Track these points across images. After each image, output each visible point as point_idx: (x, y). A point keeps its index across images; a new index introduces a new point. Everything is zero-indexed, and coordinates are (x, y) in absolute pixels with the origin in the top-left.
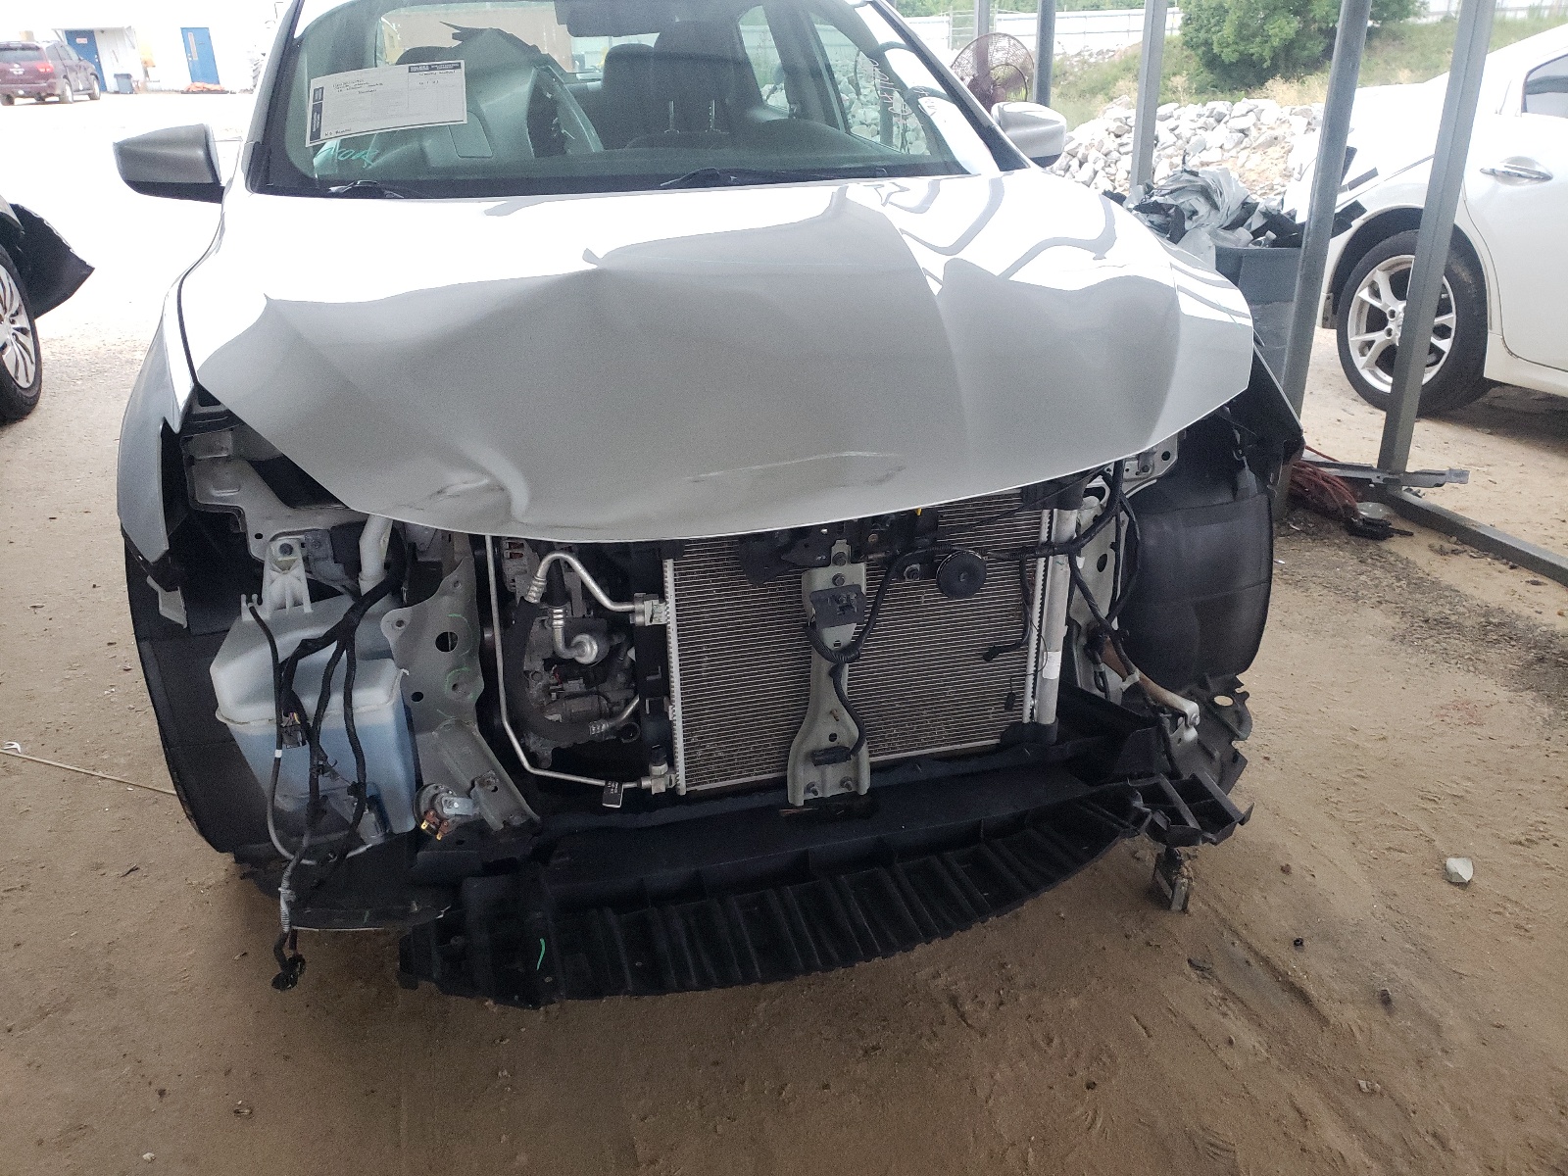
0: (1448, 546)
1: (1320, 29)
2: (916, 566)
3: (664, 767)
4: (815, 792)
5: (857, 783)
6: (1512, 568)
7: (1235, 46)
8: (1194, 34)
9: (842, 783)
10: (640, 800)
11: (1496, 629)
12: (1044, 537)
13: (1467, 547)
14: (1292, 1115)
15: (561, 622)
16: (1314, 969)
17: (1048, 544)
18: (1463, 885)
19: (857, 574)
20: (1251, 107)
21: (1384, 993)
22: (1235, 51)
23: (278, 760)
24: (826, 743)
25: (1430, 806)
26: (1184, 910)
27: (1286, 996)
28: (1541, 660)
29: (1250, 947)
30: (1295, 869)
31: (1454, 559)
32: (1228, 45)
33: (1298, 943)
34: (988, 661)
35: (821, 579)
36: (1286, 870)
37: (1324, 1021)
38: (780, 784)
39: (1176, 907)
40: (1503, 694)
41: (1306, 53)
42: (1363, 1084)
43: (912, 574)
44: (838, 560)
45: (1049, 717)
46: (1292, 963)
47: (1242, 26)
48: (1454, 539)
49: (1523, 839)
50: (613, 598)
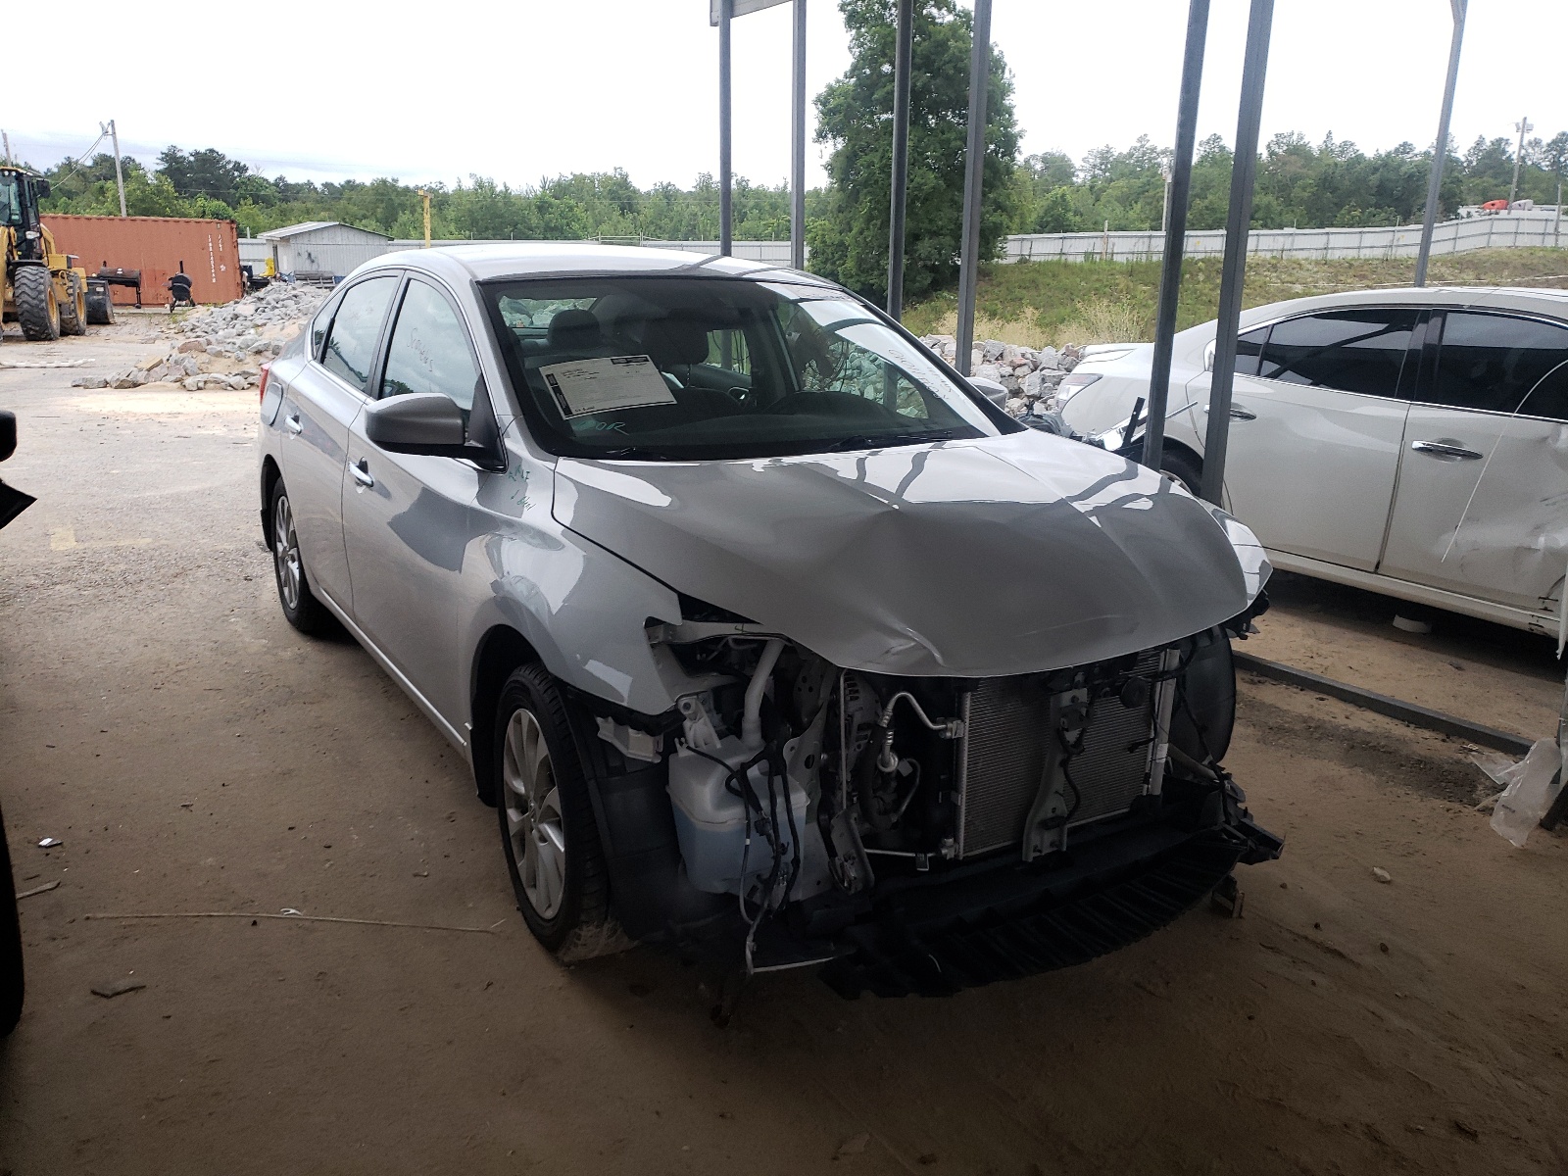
0: (1256, 679)
1: (925, 266)
2: (1108, 689)
3: (951, 840)
4: (1040, 851)
5: (1061, 844)
6: (1301, 690)
7: (857, 278)
8: (822, 266)
9: (1052, 844)
10: (940, 863)
11: (1316, 732)
12: (1161, 668)
13: (1266, 679)
14: (1370, 1015)
15: (890, 741)
16: (1332, 937)
17: (1164, 672)
18: (1389, 882)
19: (1082, 694)
20: (935, 342)
21: (1382, 945)
22: (858, 281)
23: (747, 846)
24: (1050, 815)
25: (1342, 840)
26: (1240, 917)
27: (1329, 955)
28: (1353, 747)
29: (1291, 932)
30: (1289, 886)
31: (1261, 686)
32: (852, 277)
33: (1317, 926)
34: (1132, 752)
35: (1066, 698)
36: (1283, 886)
37: (1358, 966)
38: (1017, 847)
39: (1235, 915)
40: (1345, 771)
41: (917, 284)
42: (1399, 994)
43: (1105, 695)
44: (1076, 686)
45: (1158, 791)
46: (1318, 936)
47: (860, 261)
48: (1255, 673)
49: (1405, 853)
50: (932, 722)
